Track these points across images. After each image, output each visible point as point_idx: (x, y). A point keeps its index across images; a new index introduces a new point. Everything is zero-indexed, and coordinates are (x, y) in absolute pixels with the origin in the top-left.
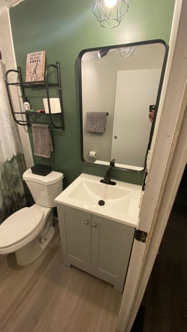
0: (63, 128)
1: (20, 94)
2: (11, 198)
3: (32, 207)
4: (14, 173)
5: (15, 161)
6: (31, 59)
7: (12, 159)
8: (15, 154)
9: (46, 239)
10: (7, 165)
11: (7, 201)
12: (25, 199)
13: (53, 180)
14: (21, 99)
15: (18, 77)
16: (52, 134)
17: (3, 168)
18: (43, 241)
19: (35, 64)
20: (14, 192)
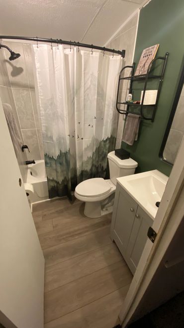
0: (152, 120)
1: (129, 87)
2: (97, 168)
3: (106, 180)
4: (105, 151)
5: (108, 142)
6: (144, 54)
7: (106, 140)
8: (109, 137)
9: (107, 210)
10: (103, 143)
11: (94, 169)
12: (105, 173)
13: (128, 165)
14: (128, 91)
15: (132, 72)
16: (141, 124)
17: (99, 144)
18: (104, 209)
19: (147, 58)
20: (101, 165)
